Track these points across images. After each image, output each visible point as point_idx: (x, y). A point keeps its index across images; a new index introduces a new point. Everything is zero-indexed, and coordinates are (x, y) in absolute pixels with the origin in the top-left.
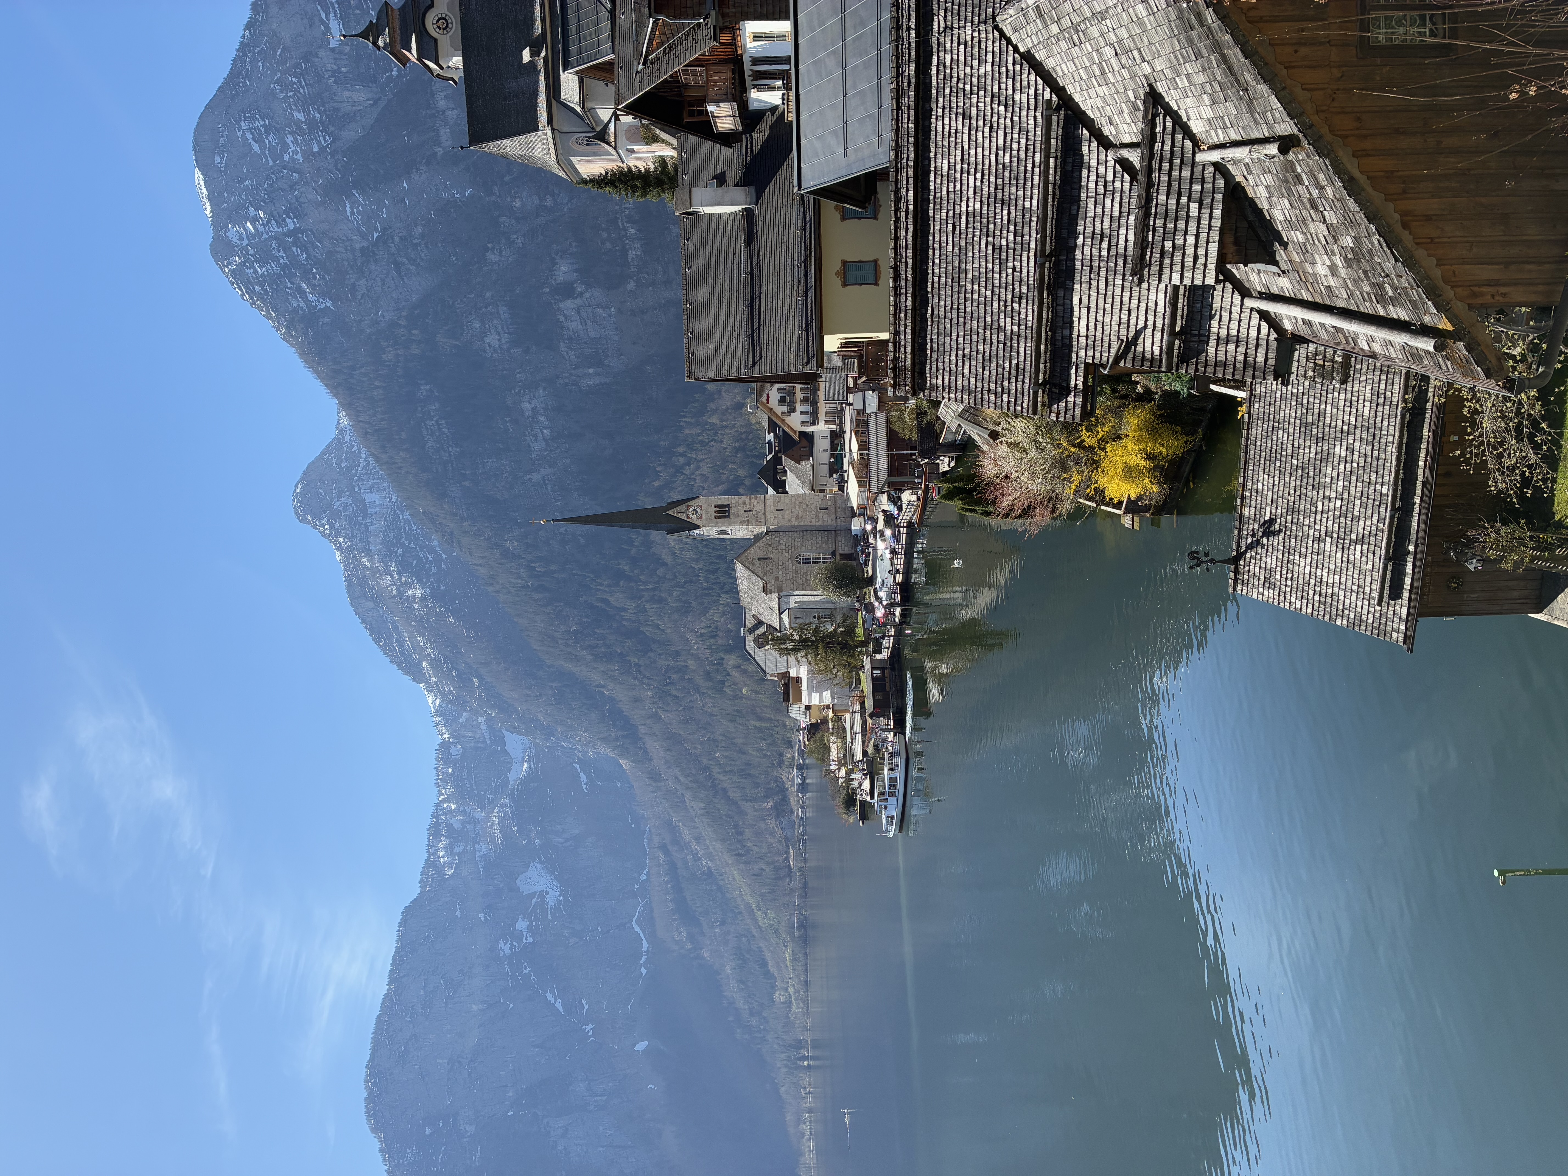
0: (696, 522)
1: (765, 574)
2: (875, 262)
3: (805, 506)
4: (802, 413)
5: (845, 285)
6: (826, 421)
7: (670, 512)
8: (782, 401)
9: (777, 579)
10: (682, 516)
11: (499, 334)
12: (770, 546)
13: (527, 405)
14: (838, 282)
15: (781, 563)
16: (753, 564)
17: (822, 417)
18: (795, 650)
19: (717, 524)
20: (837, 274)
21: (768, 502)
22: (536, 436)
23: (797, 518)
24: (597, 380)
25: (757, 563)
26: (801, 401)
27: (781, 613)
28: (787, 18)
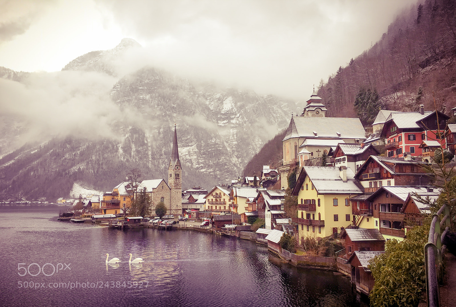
0: (174, 169)
1: (159, 188)
2: (337, 205)
3: (178, 200)
4: (212, 199)
6: (209, 206)
8: (217, 194)
9: (157, 192)
10: (176, 164)
12: (167, 190)
14: (334, 198)
15: (161, 193)
16: (161, 185)
17: (210, 205)
19: (174, 174)
21: (180, 190)
23: (175, 198)
26: (216, 199)
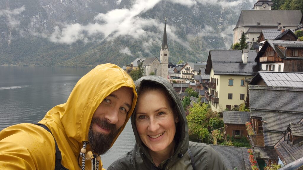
0: (164, 51)
1: (153, 63)
2: (233, 85)
3: (166, 71)
4: (185, 71)
5: (229, 80)
6: (182, 76)
7: (166, 45)
8: (187, 68)
9: (152, 65)
10: (165, 48)
11: (195, 13)
12: (158, 64)
13: (181, 18)
14: (230, 78)
15: (155, 66)
18: (139, 68)
19: (163, 54)
20: (231, 78)
21: (167, 64)
22: (175, 19)
23: (164, 70)
24: (185, 32)
25: (155, 61)
26: (187, 71)
27: (145, 65)
28: (284, 71)
